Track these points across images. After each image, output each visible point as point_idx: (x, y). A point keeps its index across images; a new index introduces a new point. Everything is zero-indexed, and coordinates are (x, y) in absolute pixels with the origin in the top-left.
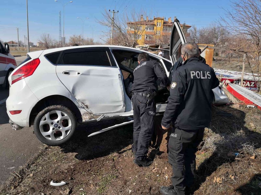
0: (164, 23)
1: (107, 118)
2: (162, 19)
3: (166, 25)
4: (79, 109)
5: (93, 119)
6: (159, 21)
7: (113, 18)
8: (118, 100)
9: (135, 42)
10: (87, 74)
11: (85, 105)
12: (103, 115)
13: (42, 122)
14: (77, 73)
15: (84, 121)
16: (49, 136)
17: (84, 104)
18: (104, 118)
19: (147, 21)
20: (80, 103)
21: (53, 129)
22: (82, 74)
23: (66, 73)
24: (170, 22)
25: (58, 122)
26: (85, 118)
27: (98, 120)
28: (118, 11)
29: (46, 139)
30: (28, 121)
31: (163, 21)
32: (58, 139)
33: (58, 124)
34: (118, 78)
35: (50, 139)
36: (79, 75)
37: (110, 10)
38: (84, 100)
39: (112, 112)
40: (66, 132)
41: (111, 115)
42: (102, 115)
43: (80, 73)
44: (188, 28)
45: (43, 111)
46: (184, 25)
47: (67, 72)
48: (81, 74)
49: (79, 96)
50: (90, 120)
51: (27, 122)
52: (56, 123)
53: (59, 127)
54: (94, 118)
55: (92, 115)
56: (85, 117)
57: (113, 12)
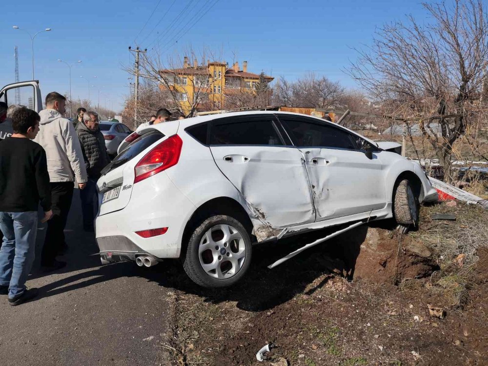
0: (227, 72)
1: (291, 233)
2: (222, 65)
3: (233, 77)
4: (252, 220)
5: (272, 237)
6: (219, 69)
7: (137, 63)
8: (305, 202)
9: (194, 106)
10: (257, 159)
11: (260, 213)
12: (287, 229)
13: (202, 247)
14: (243, 158)
15: (259, 240)
16: (213, 271)
17: (258, 211)
18: (287, 234)
19: (195, 68)
20: (252, 210)
21: (219, 258)
22: (251, 160)
23: (228, 159)
24: (236, 71)
25: (225, 244)
26: (262, 236)
27: (279, 237)
28: (146, 50)
29: (210, 276)
30: (180, 247)
31: (224, 68)
32: (227, 276)
33: (225, 248)
34: (301, 165)
35: (216, 276)
36: (247, 161)
37: (130, 48)
38: (259, 205)
39: (298, 223)
40: (239, 260)
41: (297, 229)
42: (285, 229)
43: (247, 159)
44: (269, 82)
45: (203, 226)
46: (262, 75)
47: (229, 157)
48: (249, 159)
49: (252, 199)
50: (268, 239)
51: (178, 249)
52: (223, 247)
53: (228, 254)
54: (273, 235)
55: (271, 230)
56: (260, 234)
57: (137, 51)
